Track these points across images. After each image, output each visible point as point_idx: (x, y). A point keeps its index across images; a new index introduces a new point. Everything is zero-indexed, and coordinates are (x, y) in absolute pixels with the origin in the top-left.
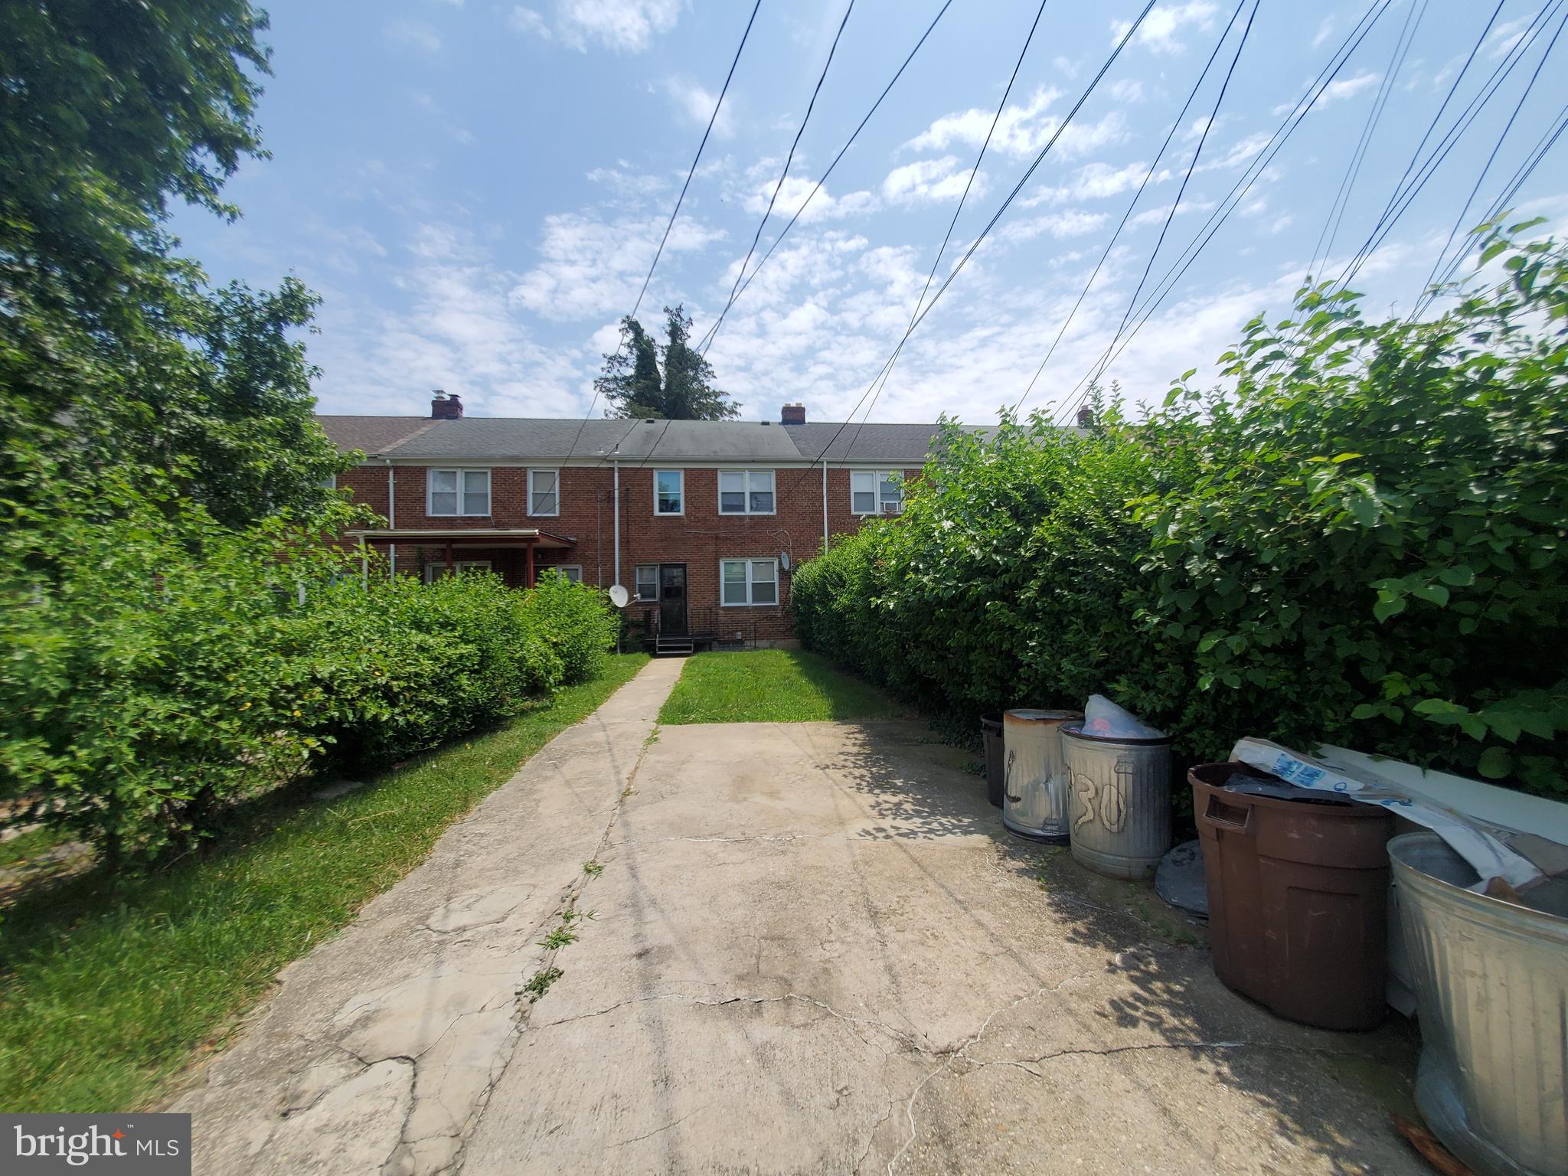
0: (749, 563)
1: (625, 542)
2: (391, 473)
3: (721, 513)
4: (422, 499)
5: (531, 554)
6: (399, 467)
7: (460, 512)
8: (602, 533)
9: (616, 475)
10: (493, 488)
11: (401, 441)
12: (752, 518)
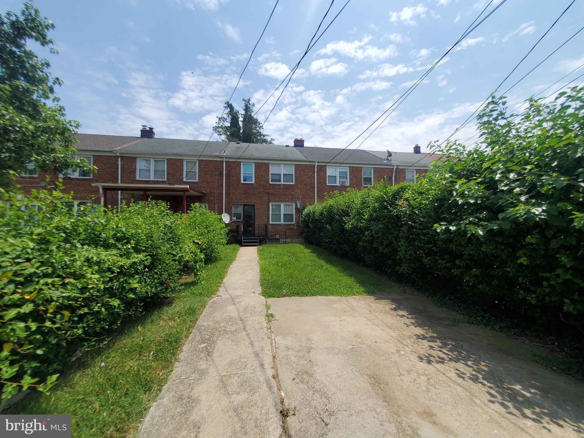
0: (282, 205)
1: (228, 194)
2: (120, 159)
3: (270, 183)
4: (134, 172)
5: (185, 198)
6: (124, 157)
7: (152, 178)
8: (217, 190)
9: (224, 164)
10: (167, 168)
11: (125, 146)
12: (284, 185)
